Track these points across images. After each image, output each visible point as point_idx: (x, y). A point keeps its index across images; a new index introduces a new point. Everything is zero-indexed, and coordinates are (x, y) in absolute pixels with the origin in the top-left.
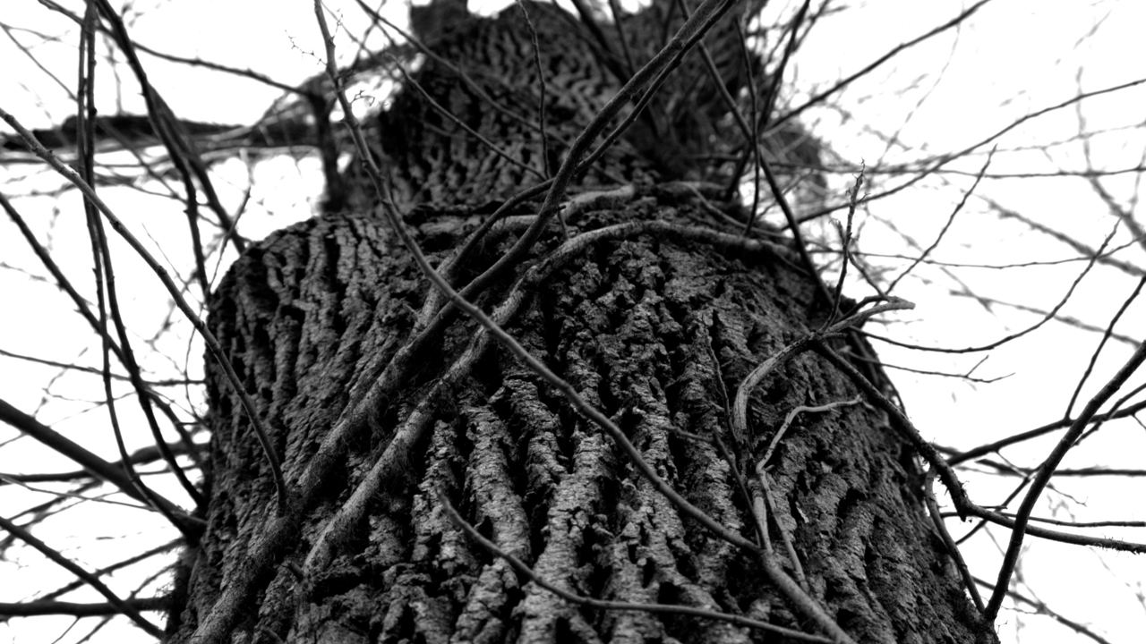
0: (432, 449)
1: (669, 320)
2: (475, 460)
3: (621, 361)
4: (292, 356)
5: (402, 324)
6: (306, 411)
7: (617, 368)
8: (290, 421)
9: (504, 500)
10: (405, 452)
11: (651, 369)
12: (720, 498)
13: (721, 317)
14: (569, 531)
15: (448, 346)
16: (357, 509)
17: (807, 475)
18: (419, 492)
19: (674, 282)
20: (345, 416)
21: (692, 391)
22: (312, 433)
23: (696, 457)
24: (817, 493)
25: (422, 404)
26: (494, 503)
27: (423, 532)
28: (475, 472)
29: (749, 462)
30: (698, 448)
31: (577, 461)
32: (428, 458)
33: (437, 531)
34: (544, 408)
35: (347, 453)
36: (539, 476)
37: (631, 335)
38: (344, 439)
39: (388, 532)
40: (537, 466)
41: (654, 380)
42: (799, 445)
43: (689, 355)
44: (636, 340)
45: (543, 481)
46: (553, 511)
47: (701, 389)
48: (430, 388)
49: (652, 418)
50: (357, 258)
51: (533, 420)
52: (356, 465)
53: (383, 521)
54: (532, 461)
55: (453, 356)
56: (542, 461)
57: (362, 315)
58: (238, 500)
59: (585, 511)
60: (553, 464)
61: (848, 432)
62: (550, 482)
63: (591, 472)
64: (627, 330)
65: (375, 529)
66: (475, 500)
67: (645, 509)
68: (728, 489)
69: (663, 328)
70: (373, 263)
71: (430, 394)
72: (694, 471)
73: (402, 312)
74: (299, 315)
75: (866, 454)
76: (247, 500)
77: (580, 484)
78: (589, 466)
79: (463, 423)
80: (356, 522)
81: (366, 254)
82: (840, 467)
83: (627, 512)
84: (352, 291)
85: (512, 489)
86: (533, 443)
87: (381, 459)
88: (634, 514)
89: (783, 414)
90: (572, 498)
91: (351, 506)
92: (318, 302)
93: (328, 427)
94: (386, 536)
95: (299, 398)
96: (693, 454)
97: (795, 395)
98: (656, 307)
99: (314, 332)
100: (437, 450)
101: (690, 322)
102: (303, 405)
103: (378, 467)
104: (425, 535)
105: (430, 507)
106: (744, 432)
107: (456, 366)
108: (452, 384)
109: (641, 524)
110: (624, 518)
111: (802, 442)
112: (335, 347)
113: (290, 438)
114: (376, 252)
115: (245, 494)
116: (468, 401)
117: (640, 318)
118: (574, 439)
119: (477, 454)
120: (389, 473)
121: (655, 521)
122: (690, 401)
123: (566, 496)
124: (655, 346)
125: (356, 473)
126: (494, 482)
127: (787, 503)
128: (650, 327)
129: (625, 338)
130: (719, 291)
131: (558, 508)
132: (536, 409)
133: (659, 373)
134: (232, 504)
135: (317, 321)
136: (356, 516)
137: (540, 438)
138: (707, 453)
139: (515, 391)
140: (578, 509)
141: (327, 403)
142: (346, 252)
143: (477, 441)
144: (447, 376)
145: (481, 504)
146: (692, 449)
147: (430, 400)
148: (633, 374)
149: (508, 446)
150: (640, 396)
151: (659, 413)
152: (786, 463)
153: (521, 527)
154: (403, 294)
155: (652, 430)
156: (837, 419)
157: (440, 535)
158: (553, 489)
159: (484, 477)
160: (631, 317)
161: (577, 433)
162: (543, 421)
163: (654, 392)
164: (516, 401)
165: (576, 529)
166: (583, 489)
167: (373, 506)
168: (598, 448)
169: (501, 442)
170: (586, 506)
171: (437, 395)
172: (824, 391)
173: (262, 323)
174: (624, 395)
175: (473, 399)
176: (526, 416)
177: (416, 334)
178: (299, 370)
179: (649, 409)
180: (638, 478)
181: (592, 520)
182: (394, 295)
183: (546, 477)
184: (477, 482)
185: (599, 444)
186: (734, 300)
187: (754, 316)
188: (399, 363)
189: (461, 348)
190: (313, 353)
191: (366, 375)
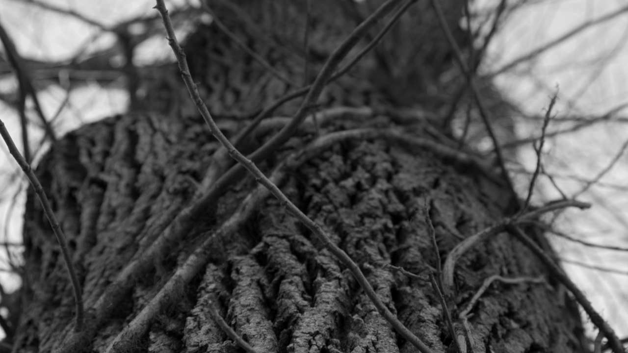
0: (203, 285)
1: (395, 203)
2: (238, 294)
3: (357, 229)
4: (96, 216)
5: (185, 194)
6: (104, 257)
7: (353, 234)
8: (90, 264)
9: (259, 323)
10: (183, 285)
11: (380, 237)
12: (430, 335)
13: (437, 204)
14: (310, 348)
15: (221, 210)
16: (140, 326)
17: (499, 327)
18: (191, 315)
19: (401, 175)
20: (135, 259)
21: (411, 255)
22: (107, 273)
23: (412, 304)
24: (508, 342)
25: (199, 250)
26: (251, 325)
27: (192, 344)
28: (237, 302)
29: (455, 311)
30: (414, 297)
31: (318, 299)
32: (200, 292)
33: (204, 343)
34: (293, 259)
35: (135, 286)
36: (288, 308)
37: (366, 211)
38: (133, 276)
39: (164, 345)
40: (287, 301)
41: (382, 246)
42: (493, 304)
43: (410, 230)
44: (370, 216)
45: (290, 312)
46: (297, 333)
47: (419, 254)
48: (206, 238)
49: (378, 271)
50: (152, 145)
51: (285, 266)
52: (142, 296)
53: (161, 337)
54: (283, 297)
55: (225, 217)
56: (290, 297)
57: (153, 187)
58: (42, 325)
59: (323, 335)
60: (299, 299)
61: (532, 302)
62: (296, 312)
63: (329, 307)
64: (362, 207)
65: (154, 343)
66: (236, 323)
67: (370, 337)
68: (436, 328)
69: (391, 208)
70: (165, 149)
71: (205, 243)
72: (410, 314)
73: (186, 185)
74: (103, 185)
75: (546, 322)
76: (49, 325)
77: (319, 315)
78: (328, 303)
79: (230, 268)
80: (139, 336)
81: (160, 141)
82: (526, 326)
83: (356, 338)
84: (147, 169)
85: (265, 317)
86: (284, 284)
87: (163, 290)
88: (362, 340)
89: (482, 280)
90: (313, 324)
91: (136, 324)
92: (120, 176)
93: (120, 268)
94: (163, 348)
95: (99, 247)
96: (410, 301)
97: (492, 268)
98: (386, 192)
99: (115, 198)
100: (207, 286)
101: (411, 206)
102: (101, 253)
103: (160, 295)
104: (194, 346)
105: (199, 327)
106: (451, 288)
107: (227, 224)
108: (223, 238)
109: (367, 348)
110: (353, 343)
111: (496, 302)
112: (130, 210)
113: (89, 277)
114: (168, 141)
115: (48, 320)
116: (234, 251)
117: (372, 199)
118: (316, 283)
119: (239, 289)
120: (168, 300)
121: (377, 346)
122: (409, 263)
123: (309, 323)
124: (384, 221)
125: (141, 301)
126: (252, 310)
127: (483, 344)
128: (381, 207)
129: (360, 213)
130: (436, 184)
131: (301, 331)
132: (288, 259)
133: (385, 241)
134: (36, 329)
135: (117, 190)
136: (139, 331)
137: (289, 280)
138: (421, 301)
139: (271, 245)
140: (317, 333)
141: (122, 250)
142: (144, 140)
143: (239, 280)
144: (219, 231)
145: (240, 326)
146: (409, 298)
147: (205, 248)
148: (365, 240)
149: (264, 285)
150: (370, 255)
151: (384, 269)
152: (483, 316)
153: (271, 343)
154: (187, 172)
155: (378, 280)
156: (524, 292)
157: (207, 346)
158: (298, 318)
159: (243, 306)
160: (366, 198)
161: (319, 278)
162: (293, 268)
163: (381, 253)
164: (272, 253)
165: (315, 347)
166: (322, 319)
167: (153, 325)
168: (335, 290)
169: (259, 283)
170: (324, 331)
171: (210, 245)
172: (514, 269)
173: (72, 190)
174: (357, 254)
175: (238, 250)
176: (280, 264)
177: (196, 201)
178: (100, 226)
179: (377, 265)
180: (366, 315)
181: (328, 342)
182: (180, 172)
183: (293, 308)
184: (238, 310)
185: (336, 287)
186: (447, 192)
187: (463, 207)
188: (182, 221)
189: (231, 212)
190: (113, 214)
191: (154, 229)
